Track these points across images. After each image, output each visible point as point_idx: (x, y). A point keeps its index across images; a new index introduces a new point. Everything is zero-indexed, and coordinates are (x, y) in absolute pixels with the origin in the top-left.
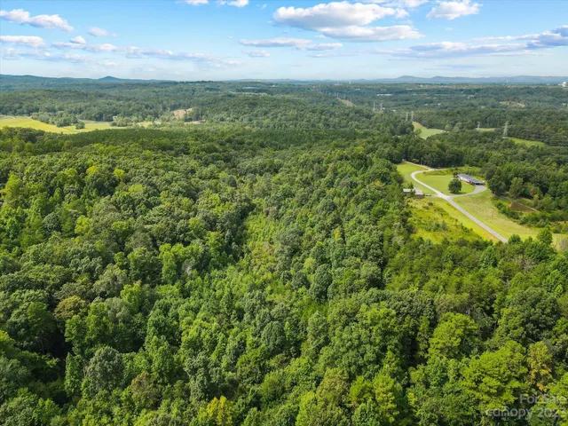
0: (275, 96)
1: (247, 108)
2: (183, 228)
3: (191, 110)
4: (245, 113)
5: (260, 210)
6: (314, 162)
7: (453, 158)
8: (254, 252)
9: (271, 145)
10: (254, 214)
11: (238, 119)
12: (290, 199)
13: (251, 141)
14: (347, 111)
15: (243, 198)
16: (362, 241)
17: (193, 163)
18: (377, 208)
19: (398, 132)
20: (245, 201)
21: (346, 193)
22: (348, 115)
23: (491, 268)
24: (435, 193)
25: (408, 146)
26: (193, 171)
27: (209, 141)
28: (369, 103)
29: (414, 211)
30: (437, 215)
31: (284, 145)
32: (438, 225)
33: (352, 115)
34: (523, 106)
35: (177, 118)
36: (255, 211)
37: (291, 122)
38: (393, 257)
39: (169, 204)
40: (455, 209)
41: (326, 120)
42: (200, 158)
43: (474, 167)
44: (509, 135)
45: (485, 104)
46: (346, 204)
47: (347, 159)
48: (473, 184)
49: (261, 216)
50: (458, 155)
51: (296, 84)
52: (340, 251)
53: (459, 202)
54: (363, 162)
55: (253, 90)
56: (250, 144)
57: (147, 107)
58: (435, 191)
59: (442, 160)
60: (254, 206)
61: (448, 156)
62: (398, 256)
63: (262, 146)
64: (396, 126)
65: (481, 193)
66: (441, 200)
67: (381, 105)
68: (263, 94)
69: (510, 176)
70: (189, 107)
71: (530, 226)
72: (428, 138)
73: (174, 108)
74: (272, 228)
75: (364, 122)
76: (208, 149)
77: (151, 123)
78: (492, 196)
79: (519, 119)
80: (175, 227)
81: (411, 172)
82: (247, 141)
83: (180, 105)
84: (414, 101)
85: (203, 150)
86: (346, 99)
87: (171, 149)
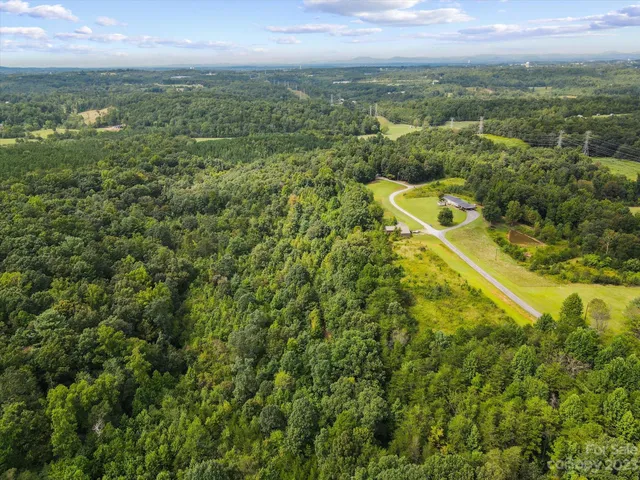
0: (212, 89)
1: (179, 107)
2: (87, 343)
3: (105, 111)
4: (176, 115)
5: (206, 278)
6: (270, 192)
7: (432, 170)
8: (201, 358)
9: (213, 164)
10: (197, 285)
11: (168, 122)
12: (245, 256)
13: (187, 160)
14: (301, 107)
15: (180, 266)
16: (354, 348)
17: (107, 206)
18: (364, 280)
19: (363, 131)
20: (182, 268)
21: (318, 247)
22: (303, 112)
23: (528, 378)
24: (423, 227)
25: (381, 158)
26: (107, 222)
27: (129, 166)
28: (325, 93)
29: (405, 265)
30: (433, 269)
31: (229, 163)
32: (440, 289)
33: (307, 111)
34: (491, 92)
35: (87, 122)
36: (197, 280)
37: (235, 124)
38: (398, 368)
39: (65, 302)
40: (452, 252)
41: (278, 119)
42: (118, 195)
43: (456, 179)
44: (484, 132)
45: (451, 91)
46: (319, 264)
47: (311, 185)
48: (463, 209)
49: (207, 289)
50: (438, 166)
51: (238, 70)
52: (325, 365)
53: (453, 239)
54: (331, 189)
55: (185, 81)
56: (186, 165)
57: (44, 109)
58: (423, 223)
59: (423, 174)
60: (197, 271)
61: (427, 167)
62: (405, 367)
63: (202, 166)
64: (359, 123)
65: (474, 222)
66: (432, 238)
67: (339, 95)
68: (198, 86)
69: (504, 197)
70: (102, 107)
71: (542, 274)
72: (398, 139)
73: (83, 108)
74: (224, 313)
75: (322, 120)
76: (128, 179)
77: (51, 132)
78: (487, 224)
79: (491, 110)
80: (74, 342)
81: (390, 195)
82: (181, 161)
83: (90, 104)
84: (375, 89)
85: (121, 183)
86: (299, 89)
87: (75, 184)
